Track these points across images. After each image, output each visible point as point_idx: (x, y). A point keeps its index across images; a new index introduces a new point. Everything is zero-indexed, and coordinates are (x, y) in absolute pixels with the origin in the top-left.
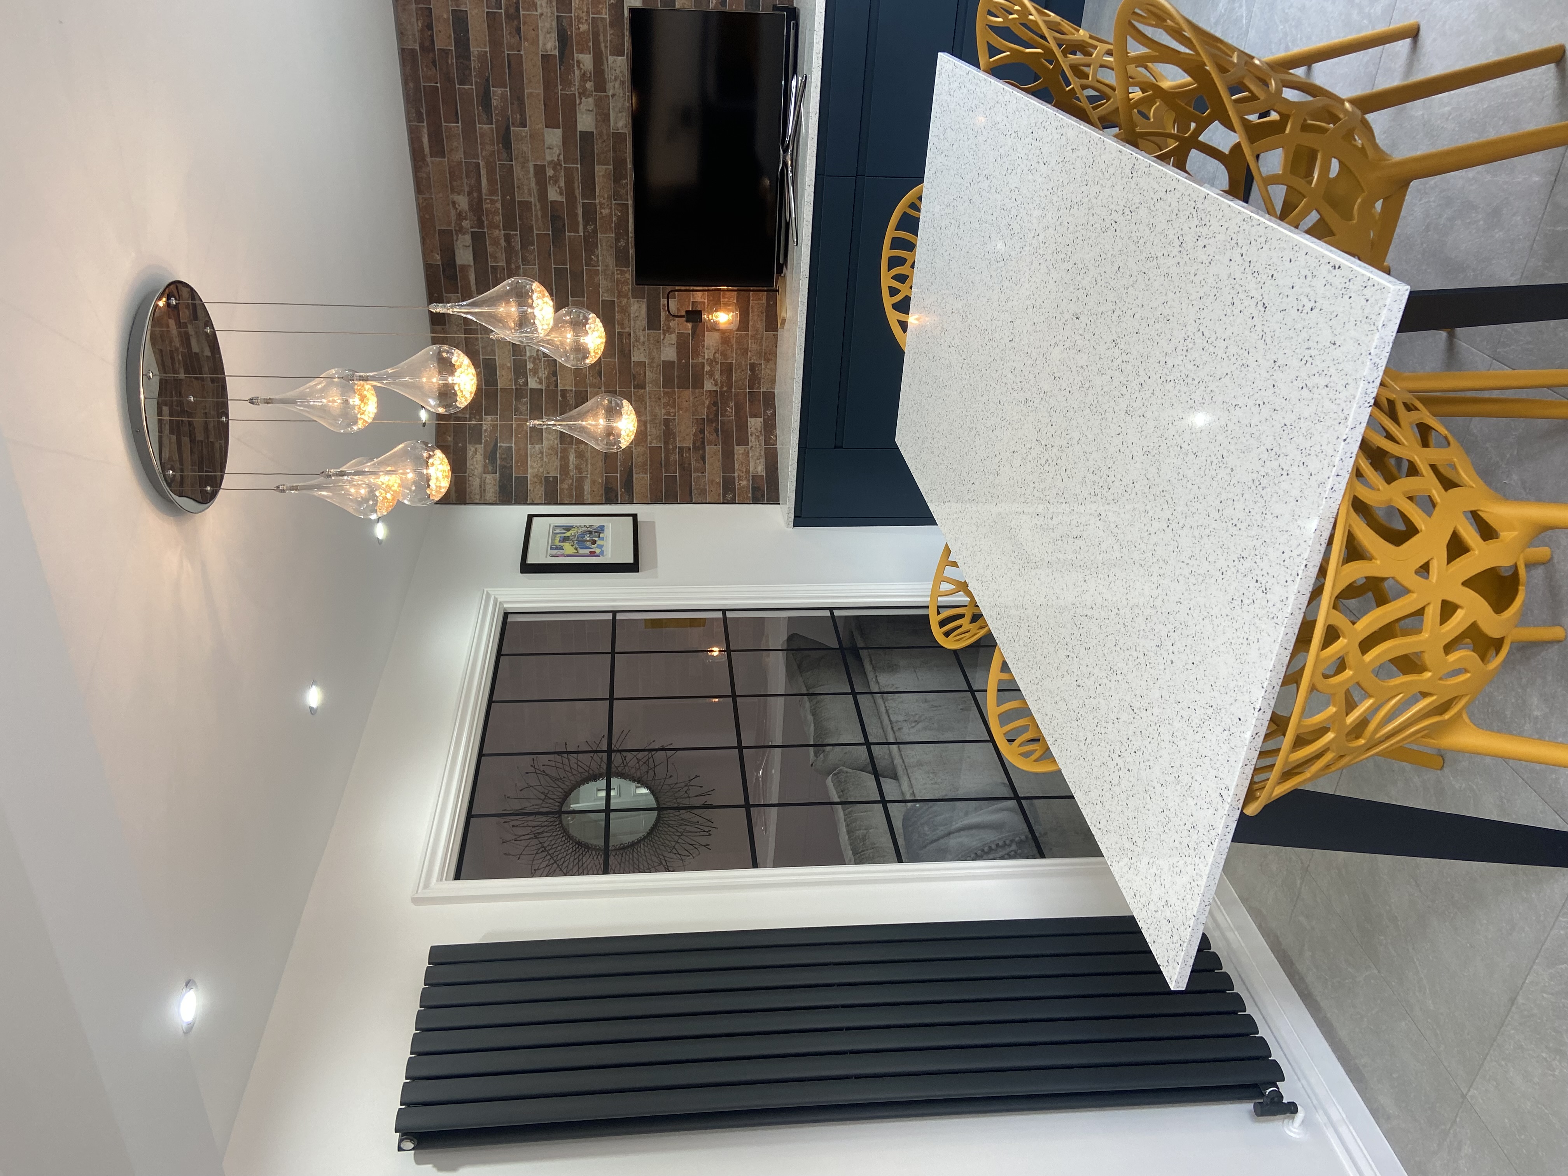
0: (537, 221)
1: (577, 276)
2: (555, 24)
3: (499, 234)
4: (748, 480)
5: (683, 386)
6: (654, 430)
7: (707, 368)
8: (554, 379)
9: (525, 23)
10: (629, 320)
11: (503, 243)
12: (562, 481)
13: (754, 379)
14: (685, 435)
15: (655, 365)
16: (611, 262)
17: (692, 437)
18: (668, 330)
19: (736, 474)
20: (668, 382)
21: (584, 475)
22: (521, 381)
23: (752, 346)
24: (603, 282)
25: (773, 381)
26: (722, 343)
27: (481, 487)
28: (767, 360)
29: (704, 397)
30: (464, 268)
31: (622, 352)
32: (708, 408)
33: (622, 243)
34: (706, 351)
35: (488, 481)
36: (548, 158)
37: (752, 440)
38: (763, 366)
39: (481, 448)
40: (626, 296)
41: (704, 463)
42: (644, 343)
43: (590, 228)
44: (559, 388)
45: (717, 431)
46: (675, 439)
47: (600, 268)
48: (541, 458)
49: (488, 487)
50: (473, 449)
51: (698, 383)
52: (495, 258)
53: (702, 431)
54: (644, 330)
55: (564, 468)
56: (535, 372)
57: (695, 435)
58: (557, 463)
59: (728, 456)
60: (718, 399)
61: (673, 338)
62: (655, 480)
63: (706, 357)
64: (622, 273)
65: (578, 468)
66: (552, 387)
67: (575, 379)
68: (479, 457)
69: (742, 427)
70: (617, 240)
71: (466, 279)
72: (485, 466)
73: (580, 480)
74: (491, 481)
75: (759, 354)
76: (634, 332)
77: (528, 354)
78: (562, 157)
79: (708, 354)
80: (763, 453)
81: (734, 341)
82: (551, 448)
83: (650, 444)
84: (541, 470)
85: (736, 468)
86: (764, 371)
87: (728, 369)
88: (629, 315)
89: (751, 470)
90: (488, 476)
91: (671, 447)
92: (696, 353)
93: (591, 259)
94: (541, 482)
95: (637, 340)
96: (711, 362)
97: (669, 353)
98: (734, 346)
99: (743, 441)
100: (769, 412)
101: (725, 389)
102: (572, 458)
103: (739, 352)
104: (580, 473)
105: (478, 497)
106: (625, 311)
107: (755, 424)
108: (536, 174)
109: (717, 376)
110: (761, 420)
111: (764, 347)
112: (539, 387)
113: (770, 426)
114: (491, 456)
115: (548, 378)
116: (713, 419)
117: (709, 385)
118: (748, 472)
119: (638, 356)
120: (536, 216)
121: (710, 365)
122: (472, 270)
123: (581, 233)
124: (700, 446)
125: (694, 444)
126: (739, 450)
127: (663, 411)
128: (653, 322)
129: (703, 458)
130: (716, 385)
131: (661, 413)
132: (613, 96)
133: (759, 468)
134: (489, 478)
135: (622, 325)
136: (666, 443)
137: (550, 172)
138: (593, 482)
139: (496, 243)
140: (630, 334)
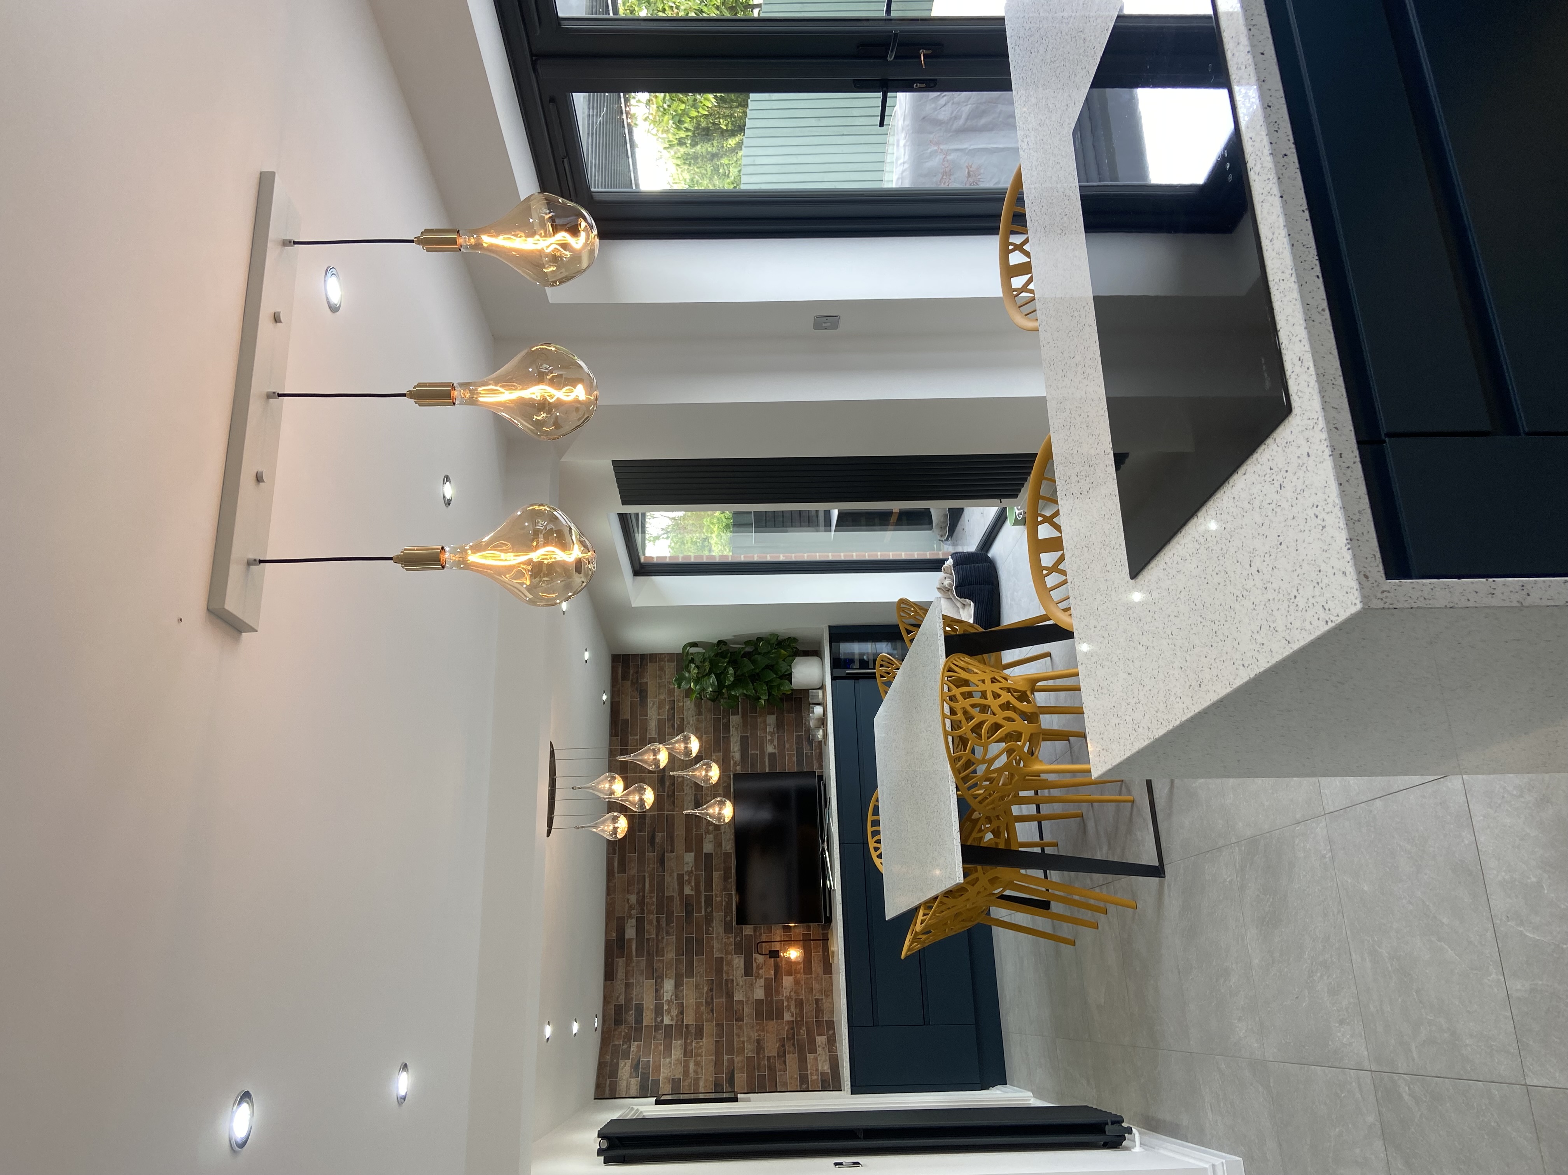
0: (676, 908)
1: (700, 941)
2: (693, 798)
3: (653, 917)
4: (818, 1076)
5: (770, 1018)
6: (749, 1046)
7: (785, 1004)
8: (681, 1016)
9: (677, 799)
10: (733, 970)
11: (655, 923)
12: (684, 1080)
13: (819, 1010)
14: (771, 1048)
15: (750, 1002)
16: (721, 930)
17: (776, 1050)
18: (758, 976)
19: (809, 1072)
20: (759, 1015)
21: (700, 1076)
22: (659, 1019)
23: (815, 986)
24: (716, 945)
25: (832, 1012)
26: (795, 984)
27: (627, 1086)
28: (827, 996)
29: (784, 1025)
30: (630, 940)
31: (727, 993)
32: (787, 1031)
33: (728, 918)
34: (784, 991)
35: (632, 1083)
36: (686, 869)
37: (819, 1050)
38: (824, 1001)
39: (629, 1063)
40: (731, 953)
41: (786, 1065)
42: (742, 986)
43: (709, 910)
44: (684, 1023)
45: (794, 1045)
46: (764, 1052)
47: (714, 935)
48: (670, 1067)
49: (632, 1086)
50: (623, 1063)
51: (780, 1016)
52: (649, 933)
53: (784, 1046)
54: (742, 977)
55: (686, 1072)
56: (669, 1011)
57: (778, 1048)
58: (680, 1069)
59: (803, 1061)
60: (794, 1026)
61: (761, 982)
62: (750, 1077)
63: (785, 995)
64: (729, 938)
65: (696, 1072)
66: (679, 1023)
67: (695, 1016)
68: (628, 1068)
69: (812, 1042)
70: (726, 916)
71: (630, 947)
72: (631, 1073)
73: (697, 1080)
74: (635, 1083)
75: (821, 991)
76: (736, 979)
77: (665, 999)
78: (693, 869)
79: (786, 993)
80: (828, 1058)
81: (802, 982)
82: (678, 1060)
83: (747, 1054)
84: (669, 1074)
85: (809, 1068)
86: (825, 1005)
87: (800, 1004)
88: (733, 967)
89: (819, 1069)
90: (632, 1079)
91: (761, 1056)
92: (778, 993)
93: (709, 930)
94: (669, 1082)
95: (738, 985)
96: (789, 998)
97: (759, 993)
98: (804, 987)
99: (813, 1050)
100: (831, 1032)
101: (799, 1019)
102: (692, 1066)
103: (806, 990)
104: (697, 1075)
105: (624, 1093)
106: (730, 964)
107: (821, 1040)
108: (678, 879)
109: (793, 1010)
110: (826, 1037)
111: (823, 986)
112: (671, 1023)
113: (832, 1041)
114: (636, 1067)
115: (677, 1016)
116: (791, 1037)
117: (787, 1017)
118: (817, 1070)
119: (738, 996)
120: (677, 905)
121: (788, 1001)
122: (634, 941)
123: (703, 913)
124: (782, 1055)
125: (778, 1053)
126: (810, 1057)
127: (756, 1034)
128: (748, 971)
129: (785, 1062)
130: (793, 1016)
131: (755, 1035)
132: (724, 832)
133: (826, 1068)
134: (633, 1081)
135: (727, 974)
136: (758, 1054)
137: (686, 878)
138: (706, 1080)
139: (650, 923)
140: (733, 980)
